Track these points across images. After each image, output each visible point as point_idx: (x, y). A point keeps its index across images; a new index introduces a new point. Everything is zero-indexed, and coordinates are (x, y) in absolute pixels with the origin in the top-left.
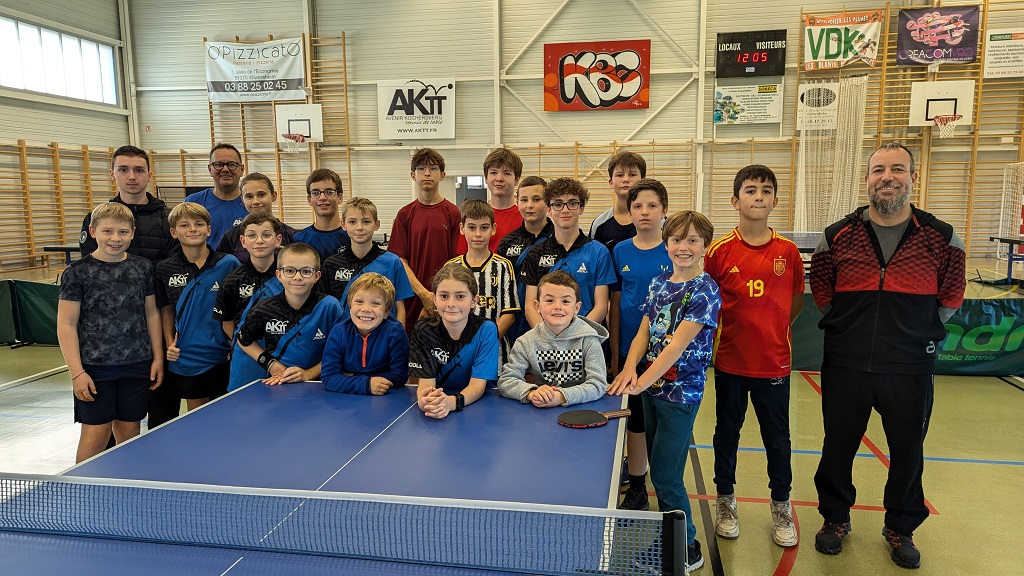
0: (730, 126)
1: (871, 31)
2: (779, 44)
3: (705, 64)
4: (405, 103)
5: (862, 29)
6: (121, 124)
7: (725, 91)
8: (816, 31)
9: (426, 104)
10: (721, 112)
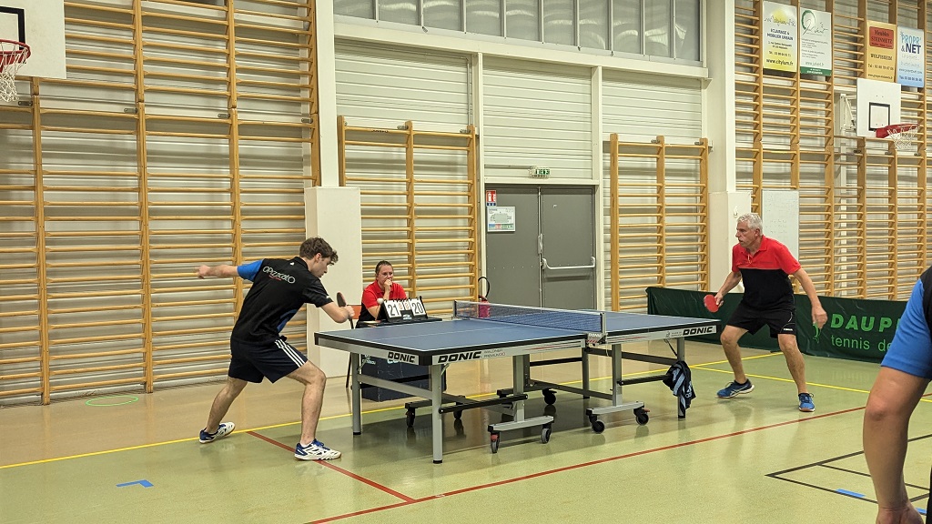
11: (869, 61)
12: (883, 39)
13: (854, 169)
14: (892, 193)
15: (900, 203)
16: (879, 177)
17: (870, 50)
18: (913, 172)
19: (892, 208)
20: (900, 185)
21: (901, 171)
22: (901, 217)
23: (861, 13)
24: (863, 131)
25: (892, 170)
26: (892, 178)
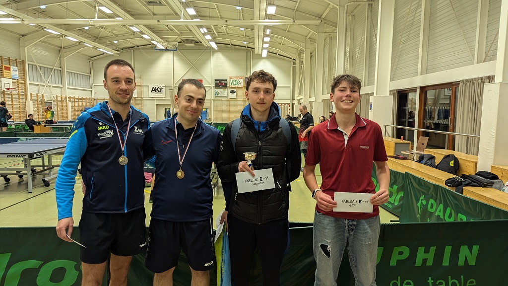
0: (218, 96)
1: (241, 81)
2: (225, 82)
3: (213, 85)
4: (155, 90)
5: (239, 80)
6: (90, 92)
7: (217, 90)
8: (232, 80)
9: (159, 90)
10: (216, 94)
11: (4, 73)
12: (8, 69)
13: (3, 96)
14: (12, 101)
15: (14, 103)
16: (9, 98)
17: (4, 71)
18: (17, 97)
19: (12, 105)
20: (14, 99)
21: (14, 96)
22: (14, 106)
23: (2, 63)
24: (3, 88)
25: (12, 96)
26: (12, 98)
